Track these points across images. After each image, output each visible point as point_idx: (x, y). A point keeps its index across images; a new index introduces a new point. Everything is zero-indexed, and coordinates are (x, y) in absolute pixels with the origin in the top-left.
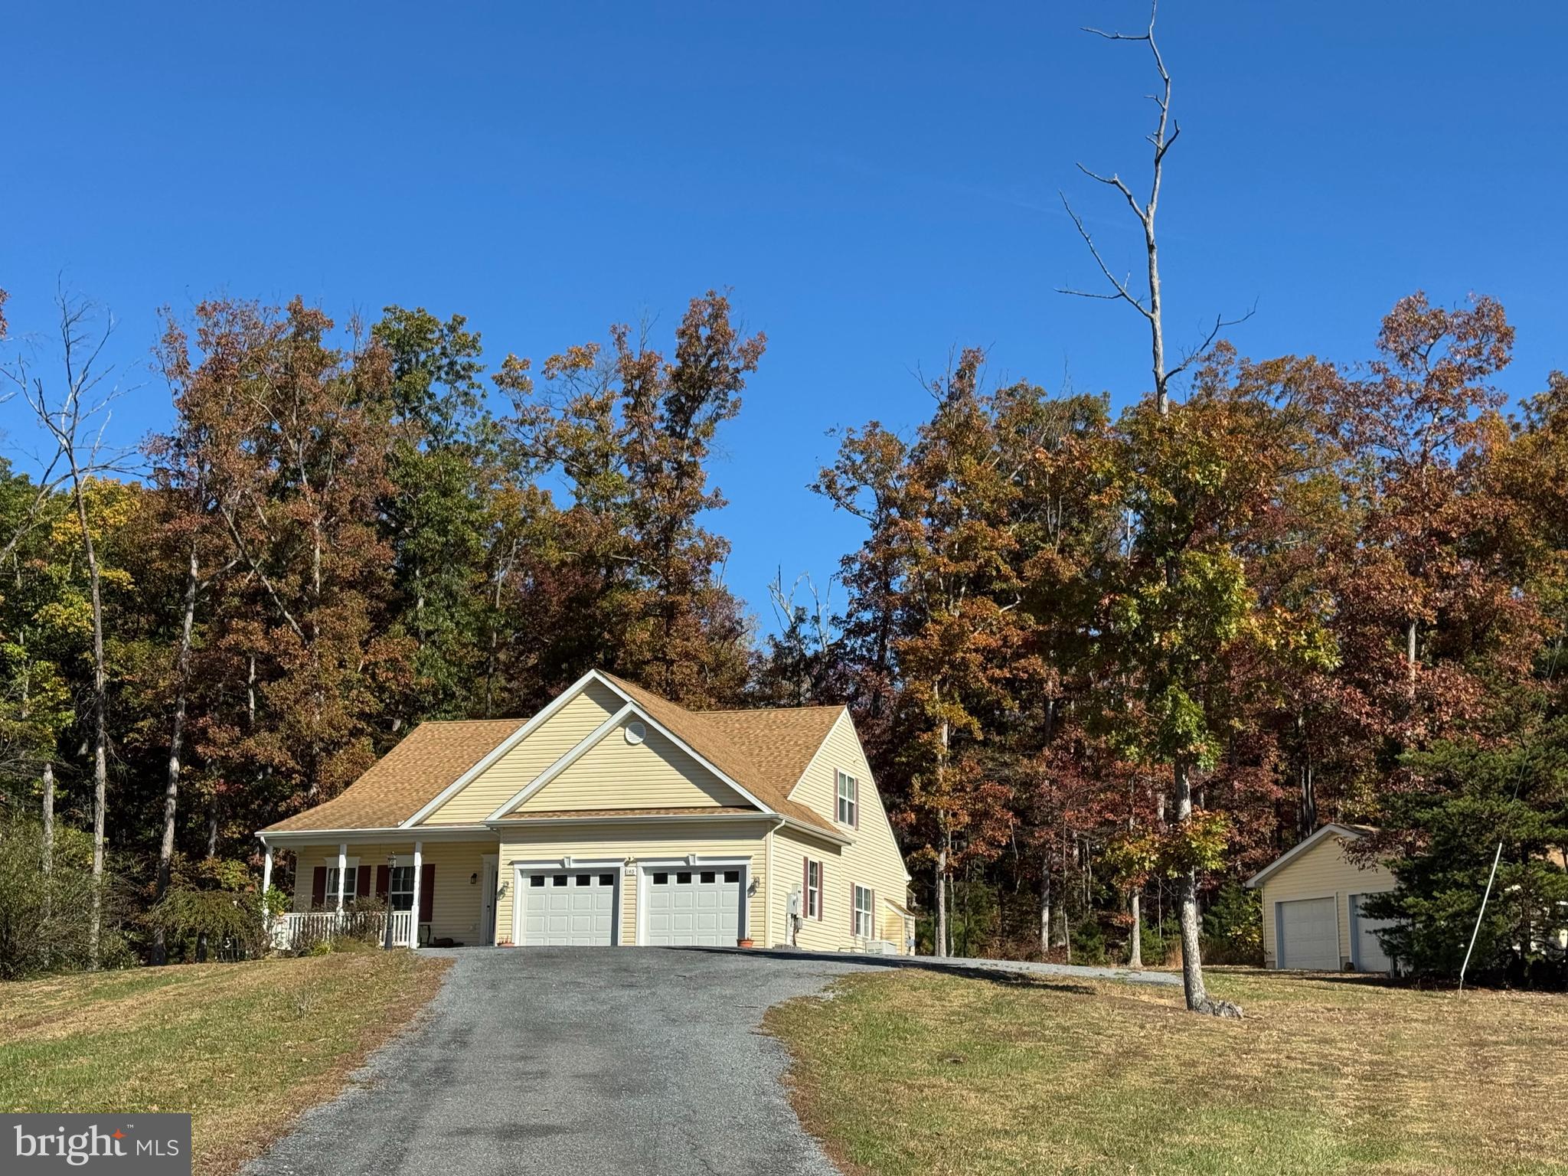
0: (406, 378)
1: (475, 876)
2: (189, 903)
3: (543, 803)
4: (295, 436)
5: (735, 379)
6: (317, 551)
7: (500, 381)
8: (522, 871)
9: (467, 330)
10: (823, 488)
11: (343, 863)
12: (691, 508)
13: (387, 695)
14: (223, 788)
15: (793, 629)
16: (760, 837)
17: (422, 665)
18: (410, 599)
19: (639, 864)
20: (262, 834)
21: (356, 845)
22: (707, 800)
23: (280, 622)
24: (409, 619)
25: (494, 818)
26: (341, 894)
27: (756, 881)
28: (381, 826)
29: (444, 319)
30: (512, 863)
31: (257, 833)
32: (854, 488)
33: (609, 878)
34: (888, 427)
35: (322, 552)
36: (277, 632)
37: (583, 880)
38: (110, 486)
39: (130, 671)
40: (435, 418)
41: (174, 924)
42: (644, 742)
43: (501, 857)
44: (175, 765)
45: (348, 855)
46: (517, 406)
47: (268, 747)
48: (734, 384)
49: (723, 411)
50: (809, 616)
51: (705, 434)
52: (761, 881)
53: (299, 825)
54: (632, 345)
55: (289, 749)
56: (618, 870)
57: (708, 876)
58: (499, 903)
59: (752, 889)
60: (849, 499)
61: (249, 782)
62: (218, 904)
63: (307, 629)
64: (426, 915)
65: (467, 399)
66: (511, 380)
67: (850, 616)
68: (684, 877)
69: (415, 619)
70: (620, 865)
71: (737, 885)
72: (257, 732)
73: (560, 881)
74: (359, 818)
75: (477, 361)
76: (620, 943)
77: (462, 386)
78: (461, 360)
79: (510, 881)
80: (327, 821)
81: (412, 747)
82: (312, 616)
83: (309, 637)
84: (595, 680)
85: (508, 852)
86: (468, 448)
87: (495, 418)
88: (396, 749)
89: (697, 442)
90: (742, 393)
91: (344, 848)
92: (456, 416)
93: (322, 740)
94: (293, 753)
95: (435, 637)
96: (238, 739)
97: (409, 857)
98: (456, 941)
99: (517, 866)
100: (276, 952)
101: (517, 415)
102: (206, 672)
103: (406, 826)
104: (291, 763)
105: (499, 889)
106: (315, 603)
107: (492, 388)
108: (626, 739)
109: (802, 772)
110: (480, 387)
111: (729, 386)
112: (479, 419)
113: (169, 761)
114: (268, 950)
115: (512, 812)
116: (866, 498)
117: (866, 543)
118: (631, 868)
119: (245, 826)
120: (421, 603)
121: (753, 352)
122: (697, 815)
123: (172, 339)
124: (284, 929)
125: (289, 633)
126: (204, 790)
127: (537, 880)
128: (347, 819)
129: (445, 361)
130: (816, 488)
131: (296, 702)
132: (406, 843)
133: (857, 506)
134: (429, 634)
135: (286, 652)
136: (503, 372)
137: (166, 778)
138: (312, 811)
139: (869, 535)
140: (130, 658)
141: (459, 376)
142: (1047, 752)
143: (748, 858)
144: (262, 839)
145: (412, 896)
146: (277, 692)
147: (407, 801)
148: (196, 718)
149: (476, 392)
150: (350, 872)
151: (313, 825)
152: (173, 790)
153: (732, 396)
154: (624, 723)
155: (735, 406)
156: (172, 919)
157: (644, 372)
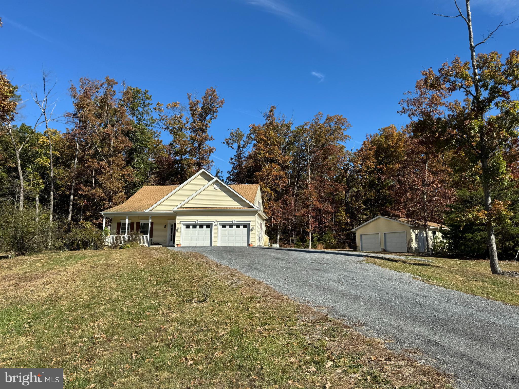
0: (134, 104)
1: (165, 226)
2: (81, 232)
3: (190, 205)
4: (107, 112)
5: (216, 110)
6: (112, 142)
7: (155, 109)
8: (183, 224)
9: (149, 94)
10: (225, 143)
11: (127, 221)
12: (206, 139)
13: (127, 182)
14: (86, 203)
15: (217, 174)
16: (254, 216)
17: (136, 176)
18: (133, 159)
19: (218, 222)
20: (102, 213)
21: (131, 216)
22: (239, 205)
23: (102, 160)
24: (132, 164)
25: (175, 209)
26: (126, 230)
27: (253, 227)
28: (139, 211)
29: (143, 91)
30: (180, 222)
31: (101, 213)
32: (233, 143)
33: (209, 226)
34: (241, 129)
35: (113, 143)
36: (101, 163)
37: (201, 227)
38: (54, 131)
39: (59, 176)
40: (139, 116)
41: (77, 238)
42: (220, 189)
43: (177, 220)
44: (72, 197)
45: (129, 219)
46: (159, 115)
47: (99, 192)
48: (216, 111)
49: (213, 117)
50: (220, 171)
51: (209, 122)
52: (254, 228)
53: (113, 210)
54: (192, 98)
55: (104, 193)
56: (212, 224)
57: (238, 226)
58: (176, 233)
59: (252, 230)
60: (232, 145)
61: (93, 201)
62: (90, 232)
63: (109, 162)
64: (151, 237)
65: (148, 113)
66: (158, 109)
67: (232, 171)
68: (231, 226)
69: (134, 164)
70: (213, 223)
71: (247, 229)
72: (96, 188)
73: (195, 227)
74: (131, 209)
75: (150, 103)
76: (213, 245)
77: (146, 108)
78: (147, 102)
79: (180, 227)
80: (121, 209)
81: (142, 192)
82: (111, 159)
83: (110, 165)
84: (203, 172)
85: (179, 219)
86: (147, 124)
87: (154, 118)
88: (138, 192)
89: (207, 124)
90: (218, 114)
91: (127, 217)
92: (145, 116)
93: (113, 191)
94: (106, 194)
95: (139, 169)
96: (90, 190)
97: (148, 220)
98: (160, 243)
99: (181, 223)
100: (107, 246)
101: (160, 118)
102: (80, 174)
103: (147, 211)
104: (105, 197)
105: (176, 229)
106: (111, 156)
107: (153, 110)
108: (214, 188)
109: (254, 200)
110: (150, 109)
111: (215, 112)
112: (150, 118)
113: (70, 196)
114: (105, 246)
115: (180, 208)
116: (235, 145)
117: (235, 155)
118: (216, 223)
119: (92, 213)
120: (135, 161)
121: (222, 102)
122: (236, 209)
123: (73, 89)
124: (109, 240)
125: (105, 162)
126: (81, 203)
127: (188, 227)
128: (128, 209)
129: (142, 102)
130: (224, 143)
131: (106, 180)
132: (146, 216)
133: (234, 147)
134: (137, 168)
135: (103, 168)
136: (156, 106)
137: (70, 200)
138: (116, 207)
139: (236, 154)
140: (59, 173)
141: (145, 106)
142: (280, 201)
143: (250, 221)
144: (103, 214)
145: (148, 231)
146: (101, 178)
147: (144, 205)
148: (78, 185)
149: (150, 111)
150: (128, 224)
151: (118, 211)
152: (71, 203)
153: (215, 114)
154: (214, 183)
155: (216, 116)
156: (76, 236)
157: (196, 105)
